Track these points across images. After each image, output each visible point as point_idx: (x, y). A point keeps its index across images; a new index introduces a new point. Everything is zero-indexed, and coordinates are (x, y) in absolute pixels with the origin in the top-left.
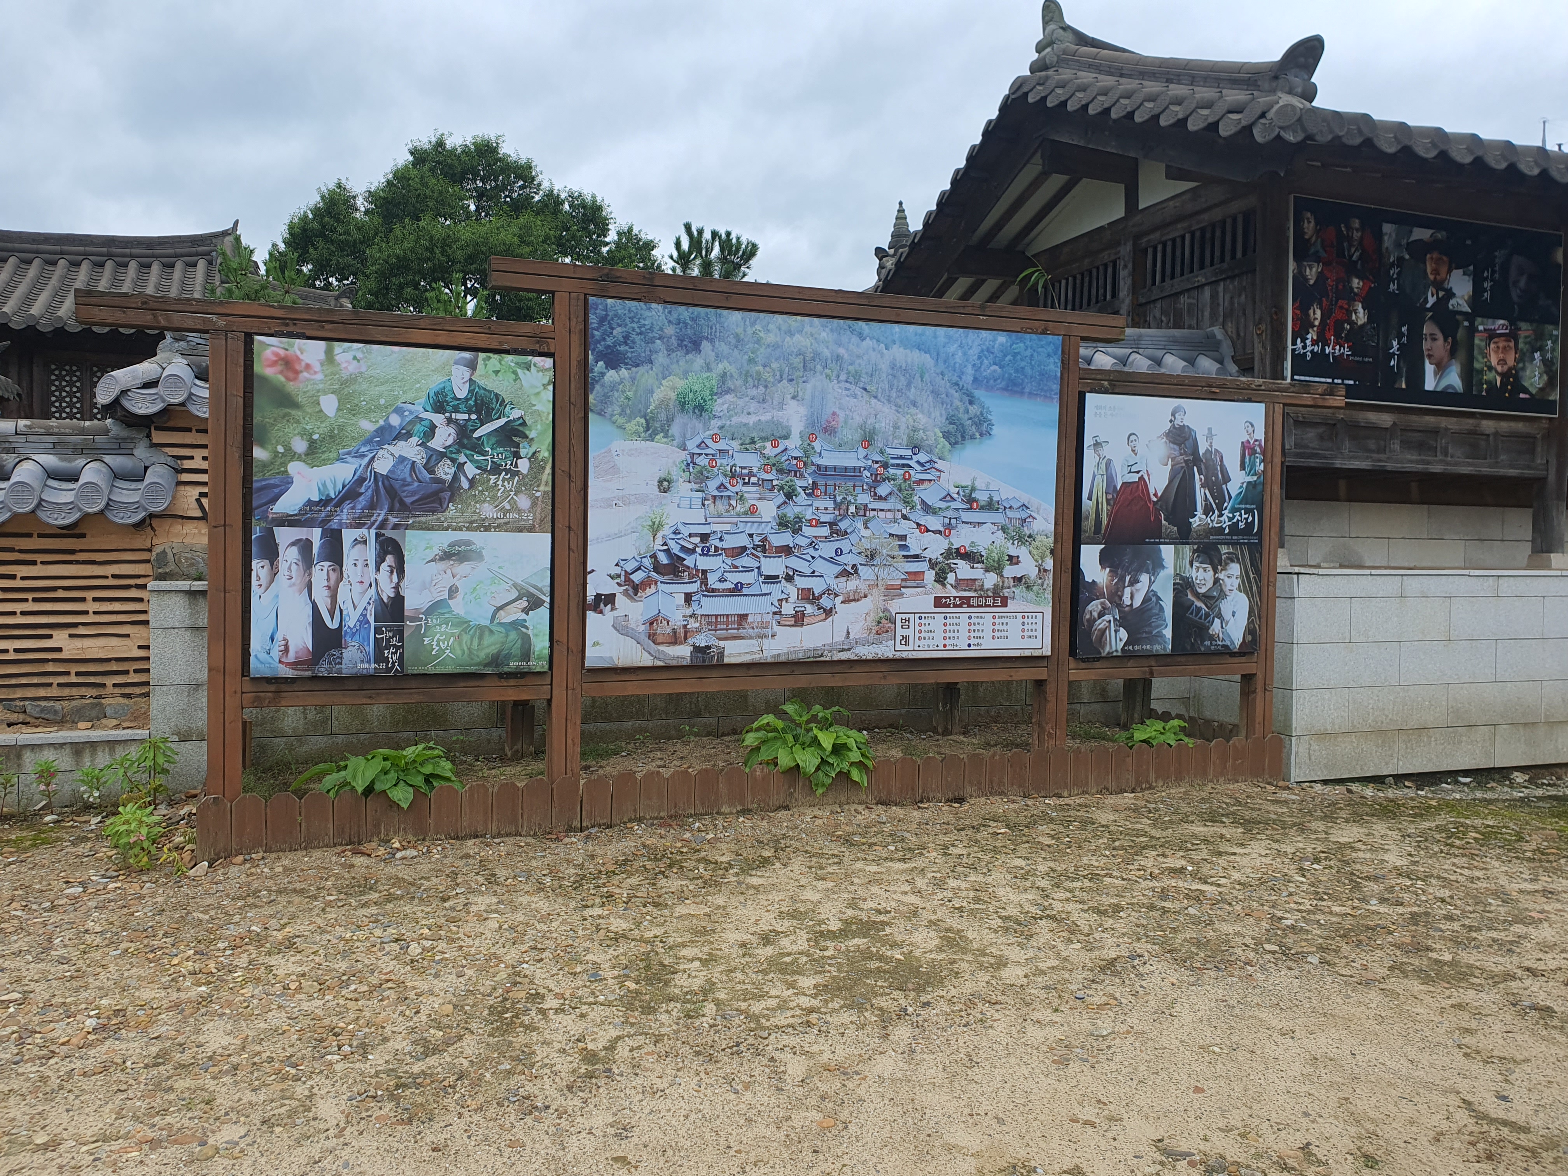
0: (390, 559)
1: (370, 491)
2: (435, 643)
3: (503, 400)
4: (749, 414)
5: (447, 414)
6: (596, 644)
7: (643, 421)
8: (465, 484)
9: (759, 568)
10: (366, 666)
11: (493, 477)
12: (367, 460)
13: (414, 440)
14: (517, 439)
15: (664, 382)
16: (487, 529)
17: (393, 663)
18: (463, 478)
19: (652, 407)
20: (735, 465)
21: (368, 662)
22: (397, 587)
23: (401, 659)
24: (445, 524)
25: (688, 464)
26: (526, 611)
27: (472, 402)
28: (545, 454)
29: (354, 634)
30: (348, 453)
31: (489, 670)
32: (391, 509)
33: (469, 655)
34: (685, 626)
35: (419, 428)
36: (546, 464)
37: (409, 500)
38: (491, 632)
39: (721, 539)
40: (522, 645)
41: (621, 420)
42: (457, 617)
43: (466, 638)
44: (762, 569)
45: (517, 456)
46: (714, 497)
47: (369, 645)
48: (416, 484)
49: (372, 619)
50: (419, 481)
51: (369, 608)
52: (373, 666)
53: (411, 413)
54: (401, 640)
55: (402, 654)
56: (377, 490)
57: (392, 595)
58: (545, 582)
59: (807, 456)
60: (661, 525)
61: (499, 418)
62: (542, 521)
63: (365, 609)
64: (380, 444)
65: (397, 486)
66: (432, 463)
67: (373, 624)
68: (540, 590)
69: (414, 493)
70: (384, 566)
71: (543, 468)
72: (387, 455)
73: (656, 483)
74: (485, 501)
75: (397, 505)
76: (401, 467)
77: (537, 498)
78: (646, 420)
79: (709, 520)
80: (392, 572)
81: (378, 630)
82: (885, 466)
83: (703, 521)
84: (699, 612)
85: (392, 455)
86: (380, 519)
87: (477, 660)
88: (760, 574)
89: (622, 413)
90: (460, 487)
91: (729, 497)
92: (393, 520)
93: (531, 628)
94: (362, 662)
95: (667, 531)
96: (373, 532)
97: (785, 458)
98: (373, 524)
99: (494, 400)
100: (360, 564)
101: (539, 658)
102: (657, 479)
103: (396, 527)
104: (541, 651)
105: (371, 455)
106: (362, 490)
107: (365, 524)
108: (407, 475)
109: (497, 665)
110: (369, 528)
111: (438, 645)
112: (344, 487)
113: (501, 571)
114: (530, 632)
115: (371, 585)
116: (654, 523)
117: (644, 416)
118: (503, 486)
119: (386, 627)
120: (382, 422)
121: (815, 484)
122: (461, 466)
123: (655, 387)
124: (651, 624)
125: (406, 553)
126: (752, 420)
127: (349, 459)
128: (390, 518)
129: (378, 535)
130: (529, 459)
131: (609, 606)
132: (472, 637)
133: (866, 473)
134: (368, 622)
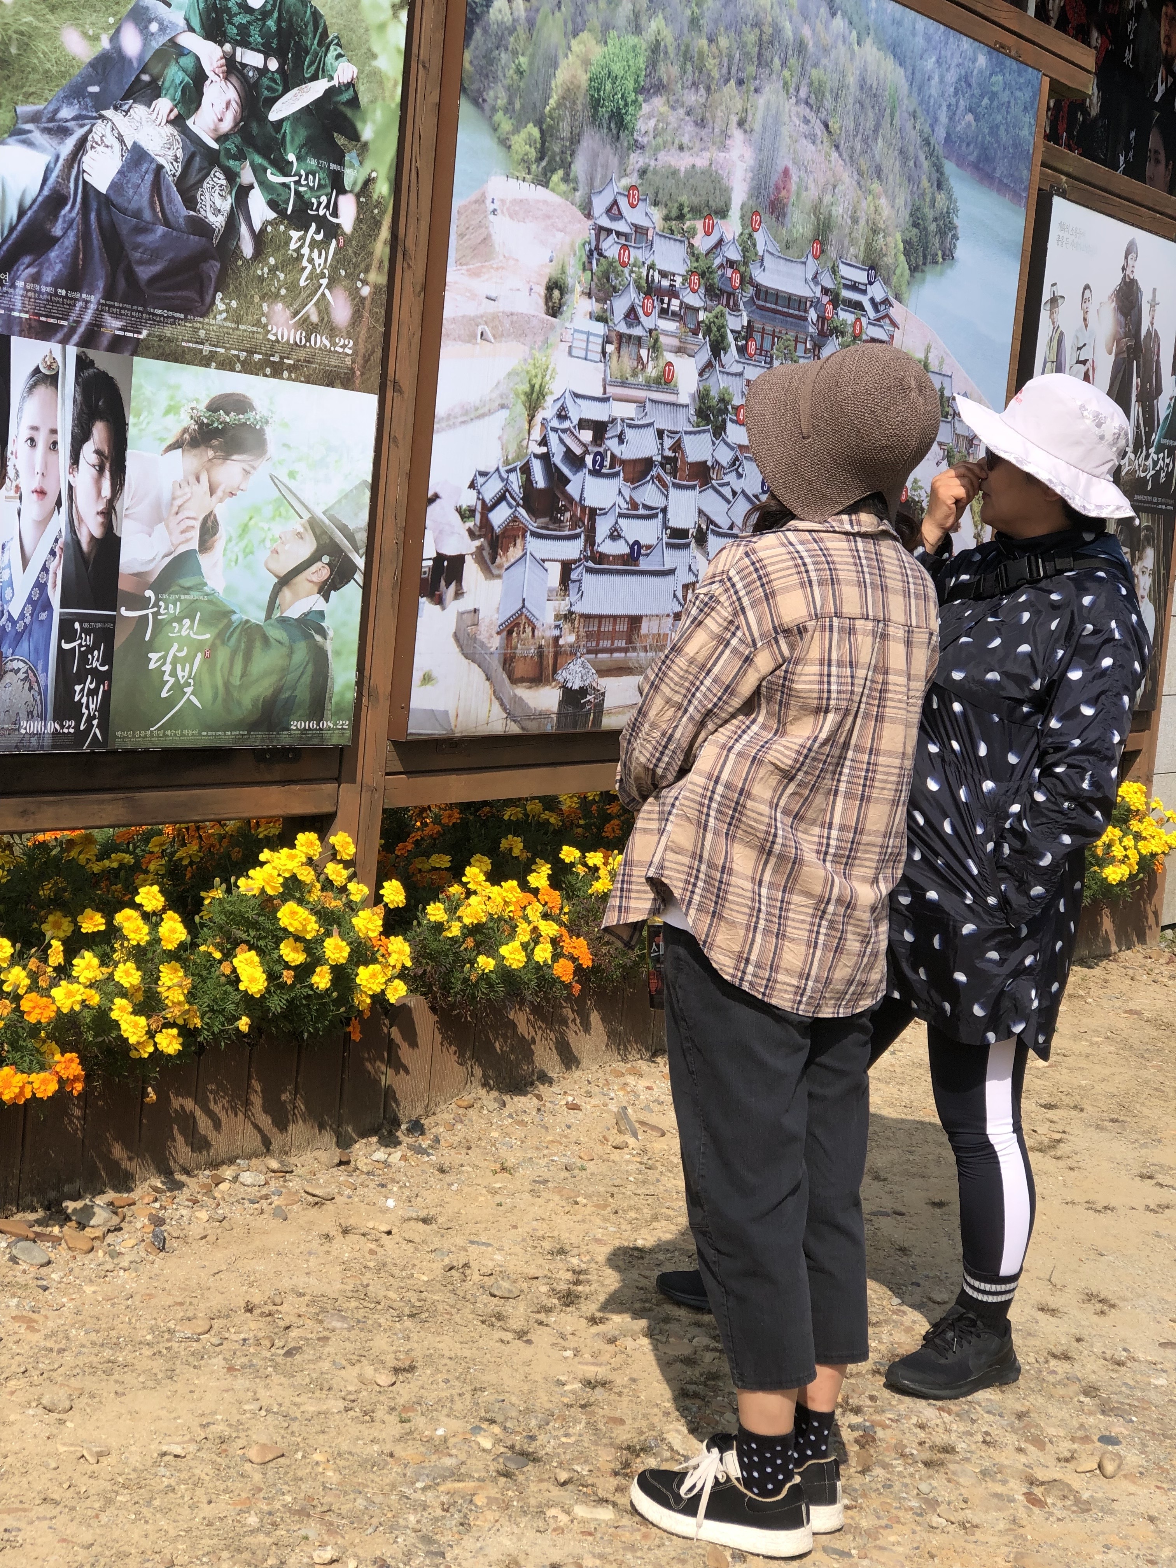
0: (99, 432)
1: (72, 234)
2: (167, 668)
3: (325, 34)
4: (681, 148)
5: (228, 47)
6: (427, 679)
7: (536, 133)
8: (247, 248)
9: (664, 510)
10: (36, 726)
11: (295, 234)
12: (70, 143)
13: (164, 105)
14: (341, 140)
15: (574, 43)
16: (277, 371)
17: (90, 719)
18: (244, 230)
19: (552, 102)
20: (652, 267)
21: (42, 717)
22: (108, 513)
23: (104, 708)
24: (206, 349)
25: (591, 252)
26: (326, 589)
27: (271, 24)
28: (383, 188)
29: (19, 636)
30: (35, 118)
31: (257, 741)
32: (109, 294)
33: (225, 701)
34: (556, 639)
35: (175, 75)
36: (383, 213)
37: (144, 273)
38: (266, 640)
39: (621, 439)
40: (314, 677)
41: (506, 125)
42: (211, 599)
43: (223, 655)
44: (670, 515)
45: (337, 184)
46: (620, 336)
47: (46, 670)
48: (161, 230)
49: (55, 596)
50: (167, 223)
51: (52, 567)
52: (52, 726)
53: (163, 28)
54: (108, 659)
55: (107, 695)
56: (85, 235)
57: (98, 533)
58: (359, 520)
59: (746, 264)
60: (542, 395)
61: (314, 78)
62: (366, 360)
63: (45, 569)
64: (100, 103)
65: (125, 226)
66: (192, 179)
67: (57, 610)
68: (350, 537)
69: (155, 254)
70: (88, 452)
71: (378, 224)
72: (111, 140)
73: (542, 291)
74: (277, 296)
75: (122, 284)
76: (135, 178)
77: (363, 299)
78: (542, 131)
79: (611, 390)
80: (101, 470)
81: (66, 632)
82: (836, 301)
83: (599, 393)
84: (579, 608)
85: (121, 139)
86: (87, 318)
87: (238, 714)
88: (665, 526)
89: (508, 109)
90: (237, 253)
91: (639, 339)
92: (113, 325)
93: (331, 633)
94: (30, 715)
95: (548, 411)
96: (72, 351)
97: (718, 261)
98: (72, 330)
99: (310, 28)
100: (42, 440)
101: (339, 712)
102: (544, 282)
103: (117, 345)
104: (342, 694)
105: (79, 133)
106: (57, 231)
107: (57, 328)
108: (145, 202)
109: (270, 729)
110: (64, 341)
111: (173, 673)
112: (21, 213)
113: (292, 484)
114: (329, 646)
115: (59, 504)
116: (533, 387)
117: (539, 123)
118: (311, 261)
119: (82, 618)
120: (105, 43)
121: (750, 326)
122: (242, 193)
123: (561, 55)
124: (510, 633)
125: (131, 420)
126: (682, 162)
127: (37, 136)
128: (108, 319)
129: (83, 363)
130: (358, 196)
131: (453, 586)
132: (234, 653)
133: (813, 315)
134: (47, 606)
